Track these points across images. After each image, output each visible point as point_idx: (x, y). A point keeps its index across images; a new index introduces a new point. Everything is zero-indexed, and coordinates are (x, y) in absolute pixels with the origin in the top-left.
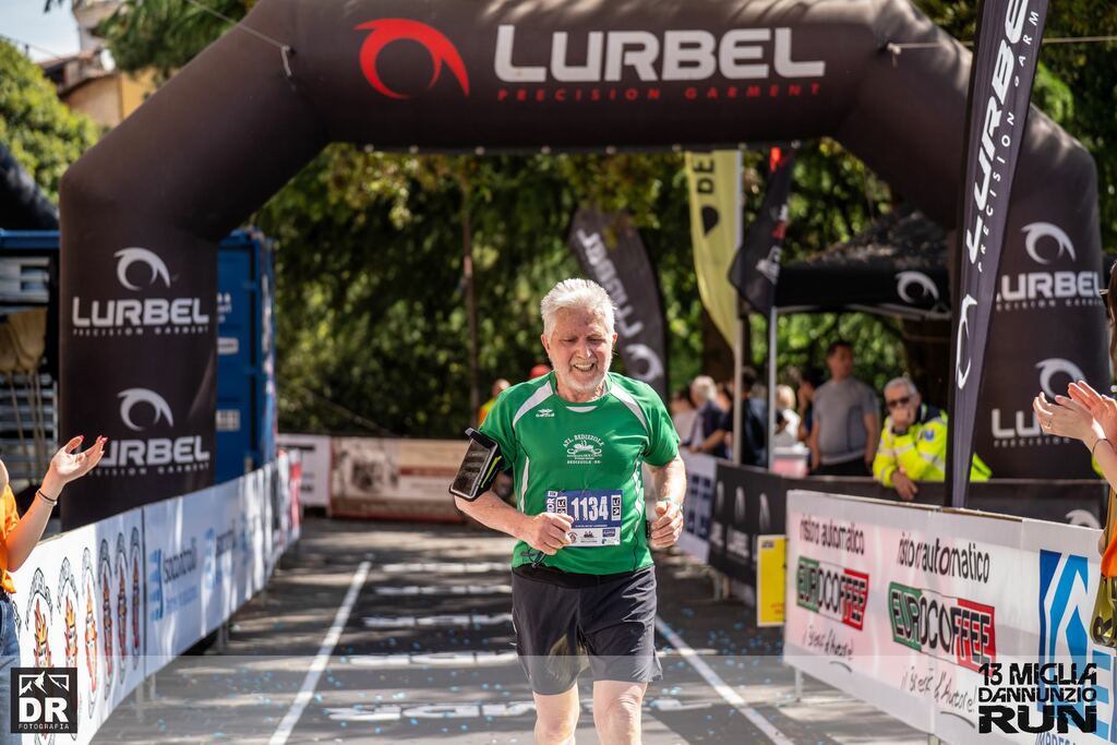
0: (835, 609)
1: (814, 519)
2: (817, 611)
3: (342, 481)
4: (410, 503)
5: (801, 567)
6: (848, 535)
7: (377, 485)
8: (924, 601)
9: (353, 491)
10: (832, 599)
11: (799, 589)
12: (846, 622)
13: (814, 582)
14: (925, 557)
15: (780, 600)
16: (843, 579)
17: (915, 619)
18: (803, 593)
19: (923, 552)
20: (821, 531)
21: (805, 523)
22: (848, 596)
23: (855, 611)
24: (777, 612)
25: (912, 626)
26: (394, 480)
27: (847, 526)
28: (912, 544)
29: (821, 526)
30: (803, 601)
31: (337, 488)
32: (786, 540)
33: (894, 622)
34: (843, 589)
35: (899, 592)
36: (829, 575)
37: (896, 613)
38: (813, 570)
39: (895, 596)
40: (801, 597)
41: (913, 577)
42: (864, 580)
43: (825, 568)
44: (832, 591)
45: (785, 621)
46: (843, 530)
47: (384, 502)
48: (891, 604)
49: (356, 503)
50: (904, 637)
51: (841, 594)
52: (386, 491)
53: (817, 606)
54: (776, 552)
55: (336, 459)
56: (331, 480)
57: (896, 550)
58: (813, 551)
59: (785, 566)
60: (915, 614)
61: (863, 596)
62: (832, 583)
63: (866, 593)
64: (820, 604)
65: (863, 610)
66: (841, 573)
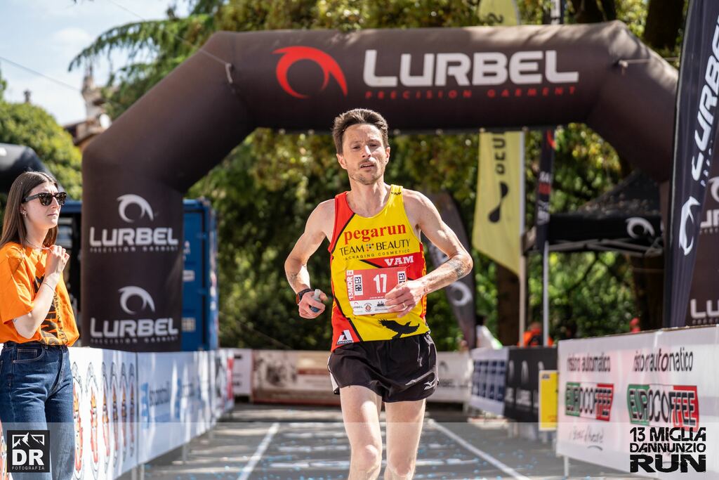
0: (591, 412)
1: (577, 356)
2: (578, 416)
3: (260, 379)
4: (304, 393)
5: (568, 389)
6: (599, 362)
7: (283, 381)
8: (651, 393)
9: (267, 386)
10: (589, 406)
11: (567, 404)
12: (599, 418)
13: (577, 397)
14: (652, 362)
15: (554, 414)
16: (597, 391)
17: (645, 406)
18: (569, 405)
19: (650, 359)
20: (582, 362)
21: (570, 360)
22: (600, 402)
23: (605, 410)
24: (552, 421)
25: (643, 411)
26: (294, 377)
27: (599, 355)
28: (643, 357)
29: (581, 359)
30: (570, 411)
31: (256, 383)
32: (558, 374)
33: (631, 410)
34: (596, 398)
35: (634, 390)
36: (587, 390)
37: (632, 404)
38: (576, 390)
39: (632, 393)
40: (568, 409)
41: (642, 378)
42: (610, 389)
43: (584, 386)
44: (589, 401)
45: (557, 427)
46: (596, 359)
47: (287, 393)
48: (629, 399)
49: (269, 393)
50: (638, 419)
51: (595, 401)
52: (289, 385)
53: (578, 412)
54: (551, 381)
55: (256, 364)
56: (252, 378)
57: (632, 364)
58: (575, 377)
59: (557, 391)
60: (645, 402)
61: (610, 399)
62: (589, 395)
63: (612, 397)
64: (581, 411)
65: (610, 408)
66: (595, 387)
